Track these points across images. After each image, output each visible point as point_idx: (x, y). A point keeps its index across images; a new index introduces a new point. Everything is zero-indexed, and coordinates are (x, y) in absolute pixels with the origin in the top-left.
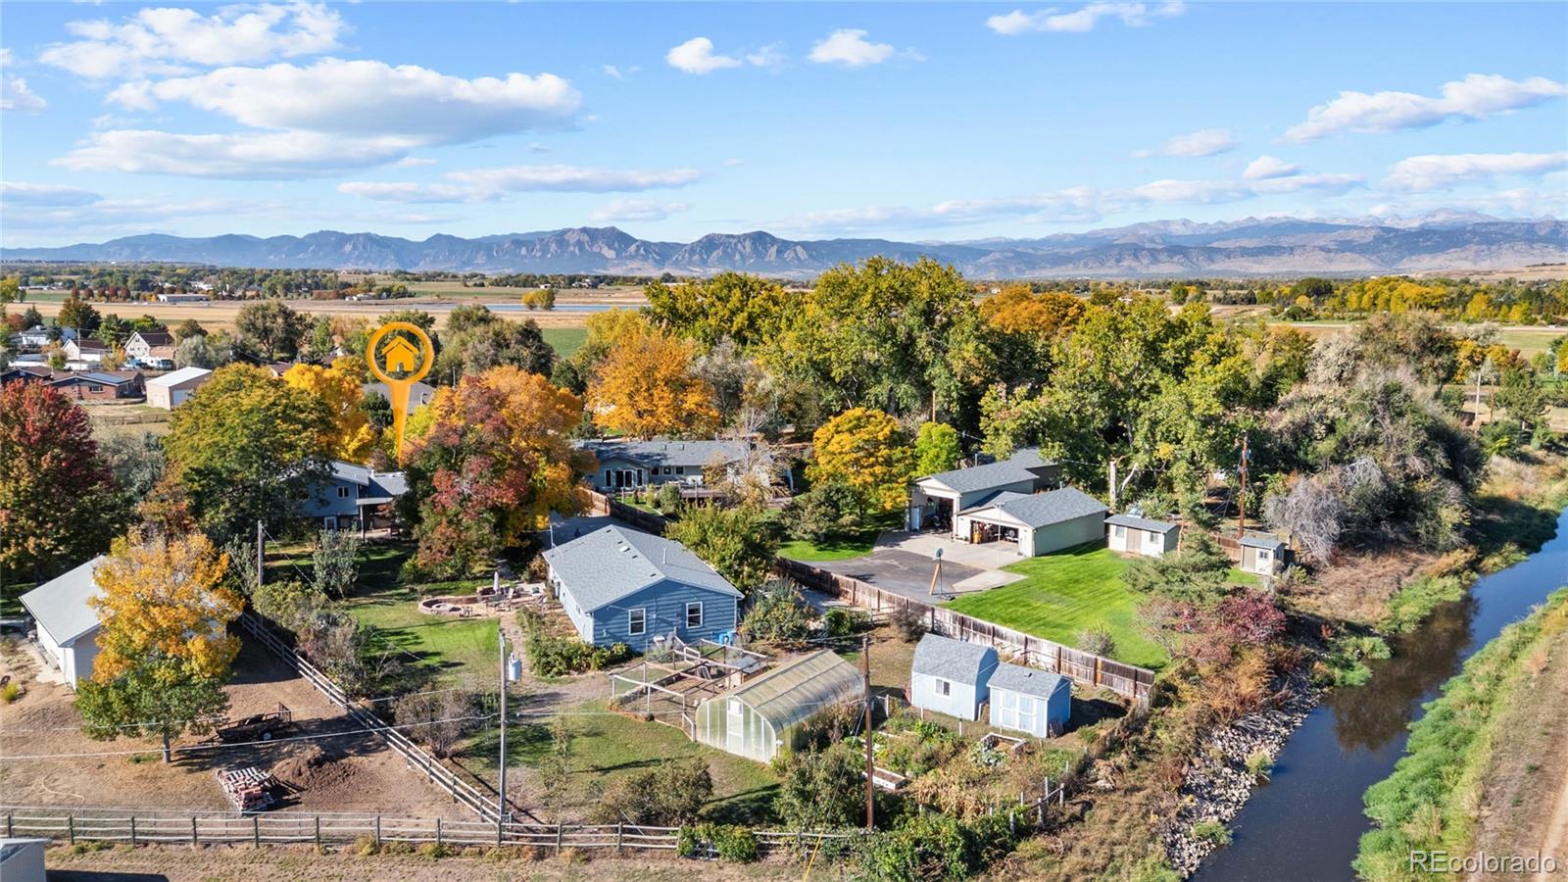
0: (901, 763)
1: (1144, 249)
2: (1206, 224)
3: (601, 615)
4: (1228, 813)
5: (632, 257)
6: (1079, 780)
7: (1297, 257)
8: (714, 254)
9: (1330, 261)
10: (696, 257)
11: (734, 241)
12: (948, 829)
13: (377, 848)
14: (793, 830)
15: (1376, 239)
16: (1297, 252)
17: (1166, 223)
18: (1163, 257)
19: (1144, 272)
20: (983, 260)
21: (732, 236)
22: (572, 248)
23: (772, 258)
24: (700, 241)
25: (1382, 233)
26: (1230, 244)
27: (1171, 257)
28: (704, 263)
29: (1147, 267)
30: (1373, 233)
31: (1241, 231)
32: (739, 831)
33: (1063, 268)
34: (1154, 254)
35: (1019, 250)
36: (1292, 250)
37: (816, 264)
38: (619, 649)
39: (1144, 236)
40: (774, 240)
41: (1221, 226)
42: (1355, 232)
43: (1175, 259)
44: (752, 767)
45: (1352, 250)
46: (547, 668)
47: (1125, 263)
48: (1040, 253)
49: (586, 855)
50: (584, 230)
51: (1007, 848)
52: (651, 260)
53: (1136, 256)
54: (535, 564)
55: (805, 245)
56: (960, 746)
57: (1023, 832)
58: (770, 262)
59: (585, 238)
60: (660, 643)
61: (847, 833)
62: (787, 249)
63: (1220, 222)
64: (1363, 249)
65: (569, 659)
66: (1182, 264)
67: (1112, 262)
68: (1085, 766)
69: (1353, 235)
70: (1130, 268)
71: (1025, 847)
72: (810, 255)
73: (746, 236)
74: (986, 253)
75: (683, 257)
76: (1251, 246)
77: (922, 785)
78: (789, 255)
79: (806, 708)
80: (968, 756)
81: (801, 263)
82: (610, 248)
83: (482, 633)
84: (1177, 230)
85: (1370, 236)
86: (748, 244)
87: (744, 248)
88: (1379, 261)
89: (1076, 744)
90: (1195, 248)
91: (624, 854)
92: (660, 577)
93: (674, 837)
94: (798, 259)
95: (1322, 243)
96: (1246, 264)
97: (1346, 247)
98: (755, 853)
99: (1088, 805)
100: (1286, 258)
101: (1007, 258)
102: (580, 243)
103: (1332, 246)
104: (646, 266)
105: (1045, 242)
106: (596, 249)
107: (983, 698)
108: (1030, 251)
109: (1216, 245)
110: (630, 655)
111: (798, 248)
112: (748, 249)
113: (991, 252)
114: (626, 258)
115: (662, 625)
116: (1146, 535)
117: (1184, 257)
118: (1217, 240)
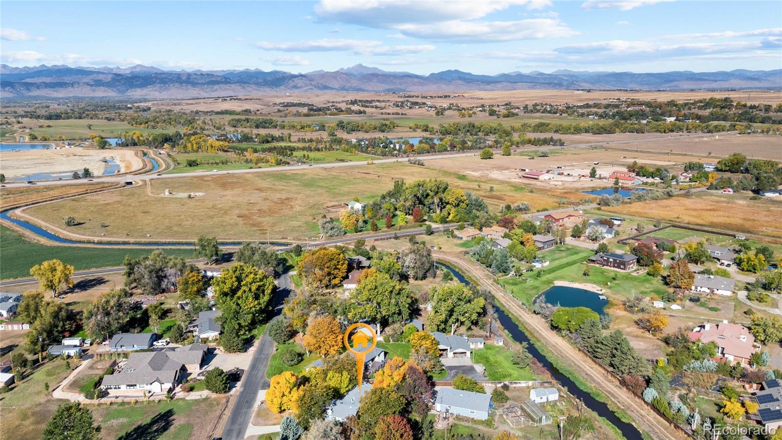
2: (16, 68)
7: (76, 89)
9: (94, 91)
15: (113, 79)
16: (76, 86)
25: (114, 77)
26: (36, 80)
27: (4, 88)
30: (110, 76)
36: (72, 85)
41: (27, 69)
42: (102, 75)
43: (7, 89)
45: (103, 85)
64: (108, 85)
66: (11, 92)
69: (101, 77)
85: (109, 78)
88: (117, 91)
90: (16, 82)
96: (49, 92)
97: (99, 83)
100: (70, 89)
103: (92, 82)
109: (28, 80)
116: (479, 343)
117: (12, 88)
118: (27, 78)
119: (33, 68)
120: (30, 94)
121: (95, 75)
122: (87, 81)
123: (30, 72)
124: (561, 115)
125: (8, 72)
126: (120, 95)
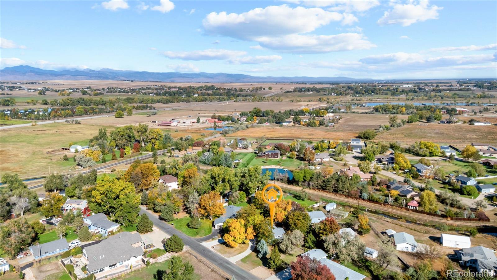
124: (132, 94)
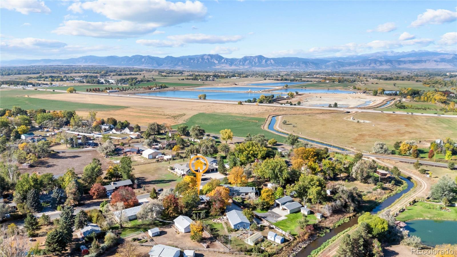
0: (265, 246)
1: (379, 61)
2: (399, 52)
3: (234, 225)
4: (297, 253)
5: (223, 63)
6: (282, 249)
7: (427, 64)
8: (247, 62)
9: (438, 65)
10: (241, 63)
11: (252, 58)
12: (267, 254)
13: (219, 252)
14: (254, 253)
15: (453, 58)
16: (427, 62)
17: (386, 52)
18: (384, 63)
19: (378, 68)
20: (328, 64)
21: (252, 57)
22: (206, 60)
23: (264, 63)
24: (242, 58)
25: (455, 56)
26: (406, 59)
27: (387, 64)
28: (243, 65)
29: (379, 66)
30: (452, 56)
31: (410, 55)
32: (249, 253)
33: (352, 66)
34: (381, 63)
35: (339, 61)
36: (425, 61)
37: (277, 65)
38: (236, 229)
39: (378, 56)
40: (264, 58)
41: (404, 53)
43: (388, 64)
44: (251, 246)
45: (445, 62)
46: (229, 231)
47: (372, 65)
48: (346, 61)
49: (236, 254)
50: (209, 55)
51: (272, 256)
52: (228, 64)
53: (375, 63)
54: (225, 214)
55: (273, 59)
56: (271, 244)
57: (275, 254)
58: (263, 64)
59: (209, 57)
60: (241, 229)
61: (259, 254)
62: (268, 60)
63: (403, 52)
64: (449, 61)
65: (231, 231)
66: (390, 66)
67: (368, 65)
68: (282, 248)
69: (446, 56)
70: (373, 67)
71: (275, 256)
72: (275, 63)
73: (256, 57)
74: (329, 61)
75: (238, 63)
76: (412, 60)
77: (266, 249)
78: (269, 62)
79: (256, 240)
80: (272, 246)
81: (272, 65)
82: (216, 60)
83: (221, 225)
84: (389, 54)
85: (451, 57)
86: (257, 59)
87: (256, 60)
88: (453, 65)
89: (283, 245)
90: (394, 61)
91: (239, 254)
92: (241, 221)
93: (244, 253)
94: (271, 63)
95: (435, 59)
96: (411, 66)
97: (443, 60)
98: (251, 255)
99: (282, 252)
100: (423, 64)
101: (335, 63)
102: (208, 59)
103: (439, 60)
104: (227, 65)
105: (347, 58)
106: (212, 61)
107: (275, 239)
108: (343, 61)
109: (401, 59)
110: (238, 230)
111: (271, 60)
112: (257, 61)
113: (330, 61)
114: (221, 63)
115: (241, 226)
116: (305, 211)
117: (391, 63)
118: (402, 58)
119: (407, 53)
120: (400, 67)
121: (442, 55)
122: (436, 59)
123: (405, 54)
125: (393, 55)
126: (454, 68)
